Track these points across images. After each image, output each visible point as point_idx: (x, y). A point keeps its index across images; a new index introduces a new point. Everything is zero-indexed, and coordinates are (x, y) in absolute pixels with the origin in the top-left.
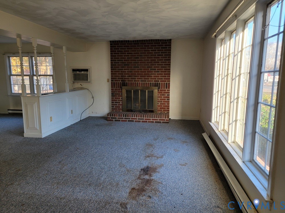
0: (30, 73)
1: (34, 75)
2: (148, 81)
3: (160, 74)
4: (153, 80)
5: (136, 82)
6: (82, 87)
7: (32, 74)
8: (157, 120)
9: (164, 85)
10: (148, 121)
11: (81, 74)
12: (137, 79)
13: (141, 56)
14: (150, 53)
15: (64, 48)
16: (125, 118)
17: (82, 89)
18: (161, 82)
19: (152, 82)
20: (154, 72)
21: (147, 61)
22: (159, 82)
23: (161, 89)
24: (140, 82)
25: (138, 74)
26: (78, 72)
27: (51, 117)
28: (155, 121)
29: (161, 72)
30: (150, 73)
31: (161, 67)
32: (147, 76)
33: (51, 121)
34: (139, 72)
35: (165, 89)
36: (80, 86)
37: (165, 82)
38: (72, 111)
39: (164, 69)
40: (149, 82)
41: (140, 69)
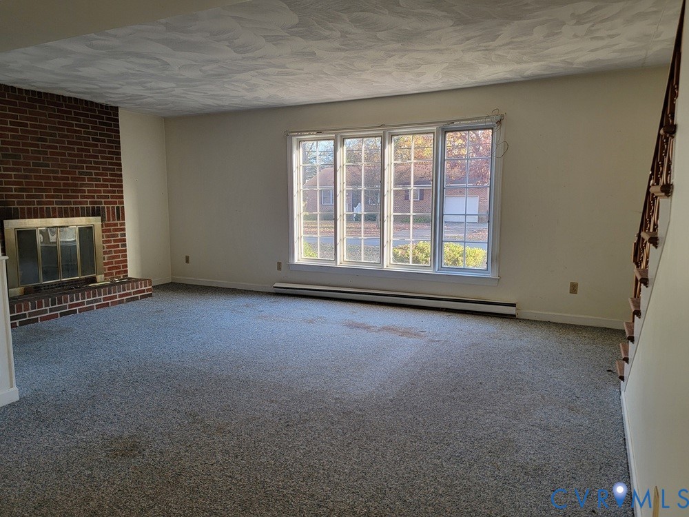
2: (76, 203)
3: (103, 186)
4: (89, 200)
5: (45, 206)
8: (130, 294)
9: (113, 213)
10: (110, 301)
12: (47, 196)
13: (51, 135)
14: (76, 131)
16: (51, 310)
18: (106, 206)
19: (85, 206)
20: (89, 180)
21: (70, 152)
22: (100, 206)
23: (106, 222)
24: (55, 206)
25: (46, 184)
28: (125, 298)
29: (105, 180)
30: (79, 183)
31: (104, 169)
32: (73, 191)
34: (49, 178)
35: (116, 222)
37: (115, 206)
39: (111, 175)
40: (80, 206)
41: (53, 172)
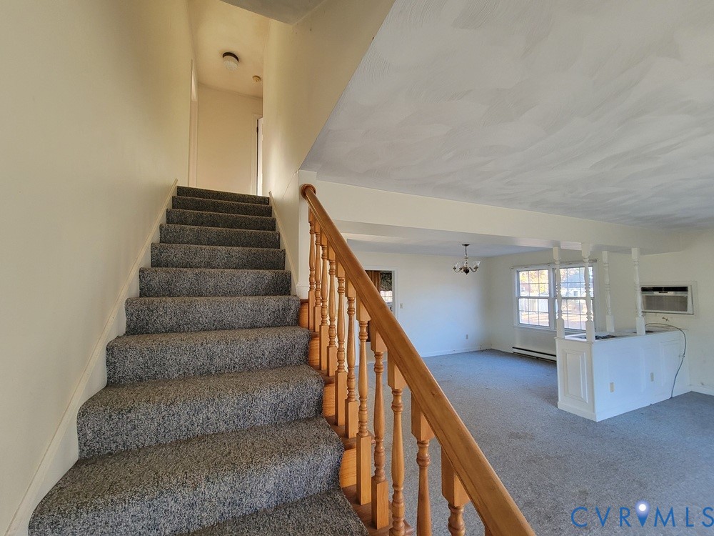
0: (550, 293)
1: (555, 297)
6: (667, 323)
7: (553, 296)
11: (665, 296)
15: (635, 251)
17: (667, 328)
26: (656, 293)
27: (612, 384)
33: (612, 391)
36: (664, 321)
38: (652, 375)
